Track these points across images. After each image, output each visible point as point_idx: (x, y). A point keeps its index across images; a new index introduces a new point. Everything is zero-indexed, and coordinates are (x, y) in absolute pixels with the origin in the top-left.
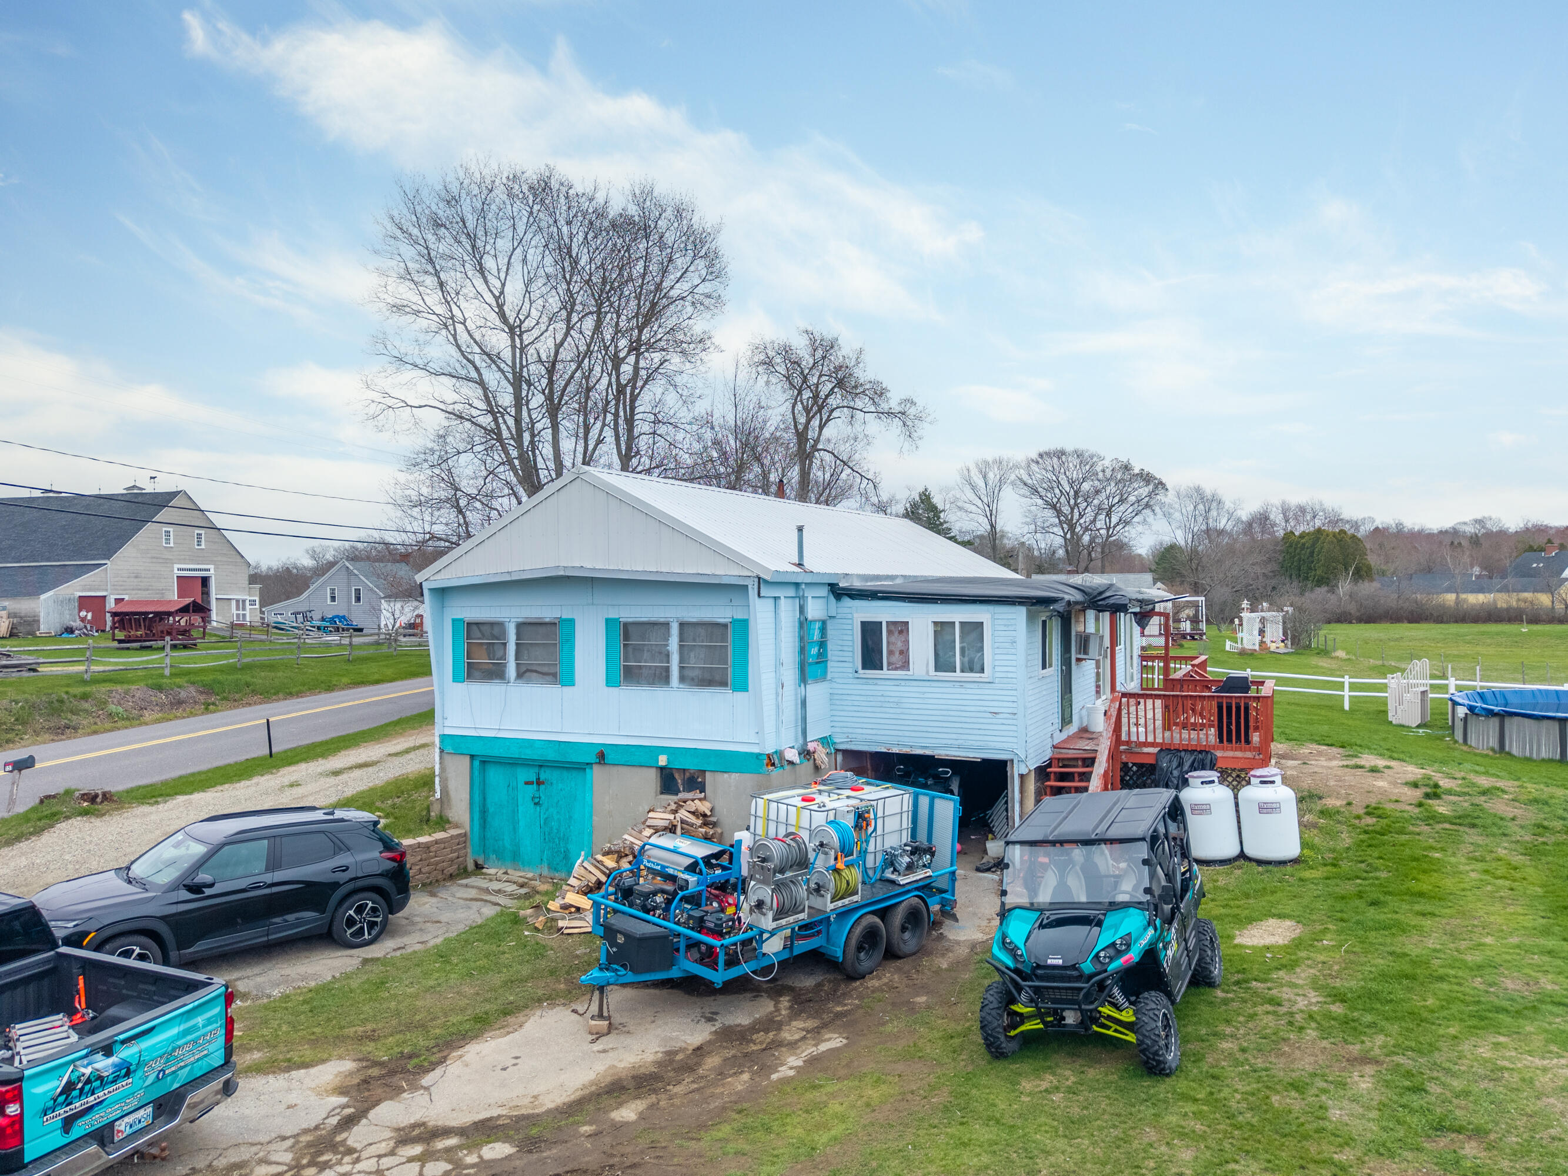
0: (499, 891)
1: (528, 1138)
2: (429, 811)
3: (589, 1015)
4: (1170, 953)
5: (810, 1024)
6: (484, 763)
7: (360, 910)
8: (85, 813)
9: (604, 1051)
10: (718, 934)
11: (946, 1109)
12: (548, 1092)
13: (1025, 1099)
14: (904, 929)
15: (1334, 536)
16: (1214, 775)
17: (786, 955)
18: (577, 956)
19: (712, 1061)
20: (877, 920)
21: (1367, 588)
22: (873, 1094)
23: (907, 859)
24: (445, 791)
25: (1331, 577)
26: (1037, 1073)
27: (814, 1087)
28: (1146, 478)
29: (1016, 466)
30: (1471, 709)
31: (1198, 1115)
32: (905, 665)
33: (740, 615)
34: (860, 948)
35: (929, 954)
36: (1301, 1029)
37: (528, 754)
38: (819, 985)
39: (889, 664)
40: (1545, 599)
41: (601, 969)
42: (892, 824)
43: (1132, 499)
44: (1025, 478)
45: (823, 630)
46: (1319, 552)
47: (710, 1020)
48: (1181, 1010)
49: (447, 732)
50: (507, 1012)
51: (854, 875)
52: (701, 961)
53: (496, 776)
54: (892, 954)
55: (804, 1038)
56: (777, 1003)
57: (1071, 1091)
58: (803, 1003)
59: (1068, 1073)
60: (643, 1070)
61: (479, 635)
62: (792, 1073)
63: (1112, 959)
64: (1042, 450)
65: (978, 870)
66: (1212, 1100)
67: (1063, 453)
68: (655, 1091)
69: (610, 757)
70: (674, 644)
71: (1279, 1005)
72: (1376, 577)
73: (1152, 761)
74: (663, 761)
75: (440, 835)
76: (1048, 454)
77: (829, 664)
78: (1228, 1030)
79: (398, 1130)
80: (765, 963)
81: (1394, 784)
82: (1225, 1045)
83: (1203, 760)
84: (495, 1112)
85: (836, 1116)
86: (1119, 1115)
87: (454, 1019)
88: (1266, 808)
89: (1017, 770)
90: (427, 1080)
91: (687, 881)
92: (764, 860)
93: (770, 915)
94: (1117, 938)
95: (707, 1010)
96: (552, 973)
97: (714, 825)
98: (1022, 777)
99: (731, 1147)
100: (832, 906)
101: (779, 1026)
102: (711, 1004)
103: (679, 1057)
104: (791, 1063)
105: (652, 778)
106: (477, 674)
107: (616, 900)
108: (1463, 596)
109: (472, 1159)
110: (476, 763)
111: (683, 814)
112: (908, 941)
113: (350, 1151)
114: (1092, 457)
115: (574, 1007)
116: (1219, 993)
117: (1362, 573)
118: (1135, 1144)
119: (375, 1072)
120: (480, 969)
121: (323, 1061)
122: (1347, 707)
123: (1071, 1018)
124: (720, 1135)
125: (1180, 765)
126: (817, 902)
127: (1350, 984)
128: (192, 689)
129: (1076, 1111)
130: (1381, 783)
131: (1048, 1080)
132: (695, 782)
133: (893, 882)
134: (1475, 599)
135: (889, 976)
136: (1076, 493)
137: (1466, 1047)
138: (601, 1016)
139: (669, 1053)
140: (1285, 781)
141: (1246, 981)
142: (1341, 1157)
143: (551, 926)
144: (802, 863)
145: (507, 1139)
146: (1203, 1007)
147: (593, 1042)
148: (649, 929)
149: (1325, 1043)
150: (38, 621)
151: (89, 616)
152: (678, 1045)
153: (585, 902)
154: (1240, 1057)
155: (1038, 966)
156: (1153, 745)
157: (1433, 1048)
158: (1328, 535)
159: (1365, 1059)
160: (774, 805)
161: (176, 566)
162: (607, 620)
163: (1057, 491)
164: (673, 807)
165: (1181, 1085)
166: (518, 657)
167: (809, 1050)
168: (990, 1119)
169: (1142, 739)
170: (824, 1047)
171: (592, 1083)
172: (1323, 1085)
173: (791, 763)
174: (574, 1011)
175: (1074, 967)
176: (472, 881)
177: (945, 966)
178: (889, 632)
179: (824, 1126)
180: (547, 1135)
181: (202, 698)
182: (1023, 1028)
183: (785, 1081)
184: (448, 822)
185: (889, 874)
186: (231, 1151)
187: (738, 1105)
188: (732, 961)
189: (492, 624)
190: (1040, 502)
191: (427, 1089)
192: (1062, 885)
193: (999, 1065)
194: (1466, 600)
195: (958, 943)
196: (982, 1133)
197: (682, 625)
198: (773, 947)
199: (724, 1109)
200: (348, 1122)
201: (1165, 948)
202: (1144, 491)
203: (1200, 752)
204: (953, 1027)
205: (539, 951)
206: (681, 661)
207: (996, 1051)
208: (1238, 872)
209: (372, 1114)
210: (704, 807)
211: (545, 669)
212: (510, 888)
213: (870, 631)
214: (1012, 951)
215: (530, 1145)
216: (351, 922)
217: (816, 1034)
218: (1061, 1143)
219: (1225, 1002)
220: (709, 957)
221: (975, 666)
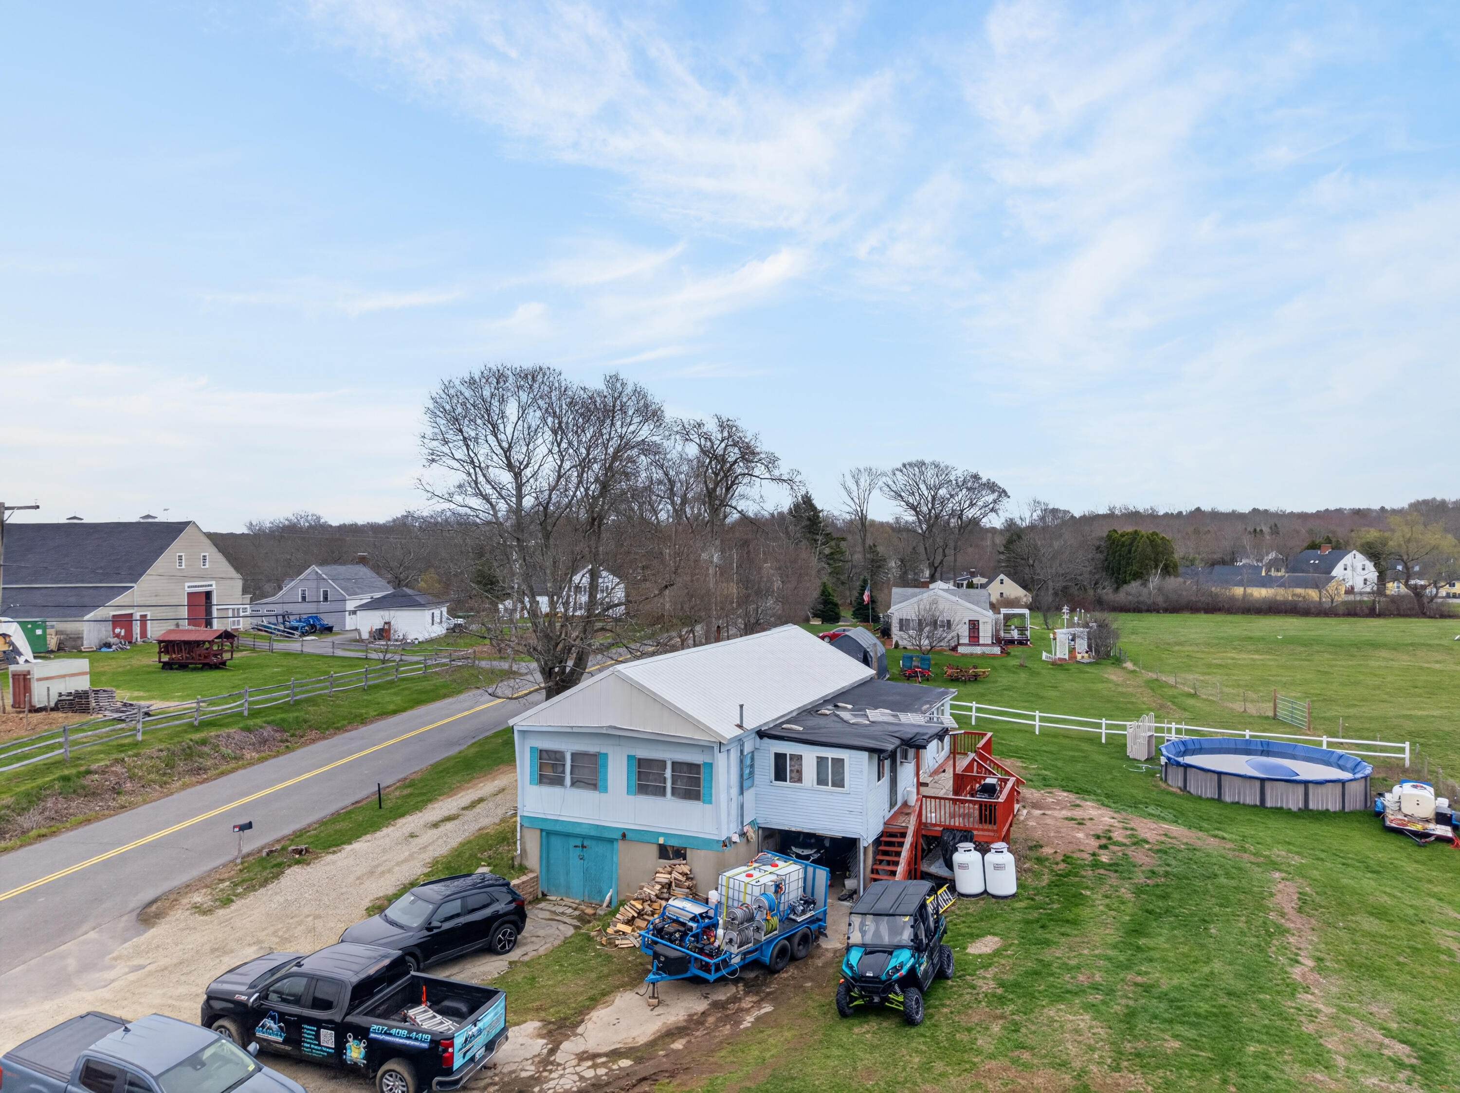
0: (563, 913)
1: (637, 1057)
2: (513, 861)
3: (647, 996)
4: (922, 968)
5: (755, 999)
6: (549, 833)
7: (504, 935)
8: (298, 862)
9: (659, 1015)
10: (710, 956)
11: (821, 1042)
12: (639, 1036)
13: (854, 1036)
14: (799, 944)
15: (1148, 538)
16: (971, 845)
17: (742, 964)
18: (629, 961)
19: (711, 1020)
20: (786, 942)
21: (1172, 582)
22: (788, 1034)
23: (802, 908)
24: (524, 851)
25: (1144, 572)
26: (861, 1024)
27: (762, 1032)
28: (992, 487)
29: (884, 474)
30: (1169, 759)
31: (924, 1043)
32: (800, 780)
33: (708, 760)
34: (777, 957)
35: (812, 957)
36: (980, 1002)
37: (578, 831)
38: (757, 977)
39: (791, 778)
40: (1313, 594)
41: (654, 974)
42: (794, 886)
43: (980, 503)
44: (891, 483)
45: (752, 759)
46: (1136, 551)
47: (706, 997)
48: (925, 994)
49: (525, 814)
50: (604, 994)
51: (775, 921)
52: (701, 968)
53: (555, 841)
54: (794, 959)
55: (752, 1007)
56: (737, 987)
57: (874, 1033)
58: (751, 987)
59: (874, 1024)
60: (679, 1025)
61: (547, 757)
62: (749, 1025)
63: (894, 973)
64: (906, 460)
65: (840, 899)
66: (933, 1037)
67: (923, 463)
68: (688, 1035)
69: (629, 835)
70: (668, 773)
71: (974, 989)
72: (1181, 570)
73: (939, 835)
74: (661, 841)
75: (524, 878)
76: (910, 465)
77: (756, 776)
78: (948, 1003)
79: (577, 1055)
80: (732, 968)
81: (1087, 835)
82: (945, 1010)
83: (966, 835)
84: (618, 1046)
85: (772, 1045)
86: (892, 1043)
87: (580, 999)
88: (998, 867)
89: (863, 844)
90: (580, 1030)
91: (692, 927)
92: (733, 919)
93: (736, 946)
94: (897, 964)
95: (704, 992)
96: (620, 971)
97: (692, 879)
98: (865, 848)
99: (728, 1060)
100: (764, 938)
101: (740, 999)
102: (705, 989)
103: (695, 1017)
104: (748, 1021)
105: (654, 851)
106: (545, 780)
107: (653, 935)
108: (1249, 590)
109: (615, 1067)
110: (544, 834)
111: (675, 875)
112: (801, 952)
113: (559, 1065)
114: (947, 467)
115: (636, 990)
116: (950, 982)
117: (1169, 570)
118: (897, 1056)
119: (551, 1027)
120: (582, 970)
121: (525, 1022)
122: (1103, 741)
123: (876, 999)
124: (722, 1054)
125: (954, 838)
126: (757, 936)
127: (1010, 977)
128: (269, 728)
129: (876, 1042)
130: (1080, 835)
131: (866, 1027)
132: (680, 854)
133: (794, 921)
134: (1260, 593)
135: (791, 972)
136: (934, 498)
137: (1046, 1010)
138: (653, 997)
139: (689, 1015)
140: (1009, 850)
141: (964, 976)
142: (976, 1060)
143: (611, 943)
144: (751, 919)
145: (627, 1058)
146: (941, 990)
147: (652, 1010)
148: (678, 954)
149: (987, 1010)
150: (82, 638)
151: (123, 633)
152: (693, 1011)
153: (627, 929)
154: (949, 1016)
155: (863, 977)
156: (939, 825)
157: (1032, 1011)
158: (1142, 536)
159: (1002, 1017)
160: (731, 880)
161: (187, 584)
162: (628, 756)
163: (917, 494)
164: (669, 869)
165: (921, 1029)
166: (571, 774)
167: (756, 1013)
168: (839, 1045)
169: (934, 822)
170: (763, 1011)
171: (658, 1031)
172: (979, 1029)
173: (735, 843)
174: (637, 993)
175: (877, 977)
176: (542, 905)
177: (820, 965)
178: (791, 759)
179: (768, 1050)
180: (645, 1056)
181: (278, 735)
182: (856, 1003)
183: (747, 1028)
184: (526, 868)
185: (792, 916)
186: (506, 1066)
187: (728, 1041)
188: (718, 969)
189: (555, 752)
190: (903, 503)
191: (581, 1035)
192: (877, 933)
193: (845, 1020)
194: (1252, 595)
195: (827, 950)
196: (835, 1052)
197: (674, 764)
198: (736, 960)
199: (721, 1042)
200: (552, 1052)
201: (920, 966)
202: (990, 498)
203: (965, 831)
204: (824, 1001)
205: (609, 958)
206: (673, 783)
207: (843, 1014)
208: (982, 902)
209: (562, 1047)
210: (686, 869)
211: (590, 782)
212: (569, 911)
213: (780, 758)
214: (851, 967)
215: (639, 1060)
216: (500, 941)
217: (758, 1004)
218: (868, 1056)
219: (952, 987)
220: (706, 968)
221: (839, 782)
